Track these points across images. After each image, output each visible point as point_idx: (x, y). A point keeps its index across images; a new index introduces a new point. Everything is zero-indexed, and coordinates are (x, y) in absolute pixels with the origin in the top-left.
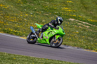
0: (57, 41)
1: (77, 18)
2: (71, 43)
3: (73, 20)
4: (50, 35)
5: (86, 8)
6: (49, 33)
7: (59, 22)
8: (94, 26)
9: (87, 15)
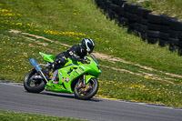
0: (88, 87)
1: (23, 29)
2: (14, 76)
3: (16, 32)
4: (74, 75)
5: (41, 9)
6: (71, 70)
7: (88, 49)
8: (57, 42)
9: (42, 23)
